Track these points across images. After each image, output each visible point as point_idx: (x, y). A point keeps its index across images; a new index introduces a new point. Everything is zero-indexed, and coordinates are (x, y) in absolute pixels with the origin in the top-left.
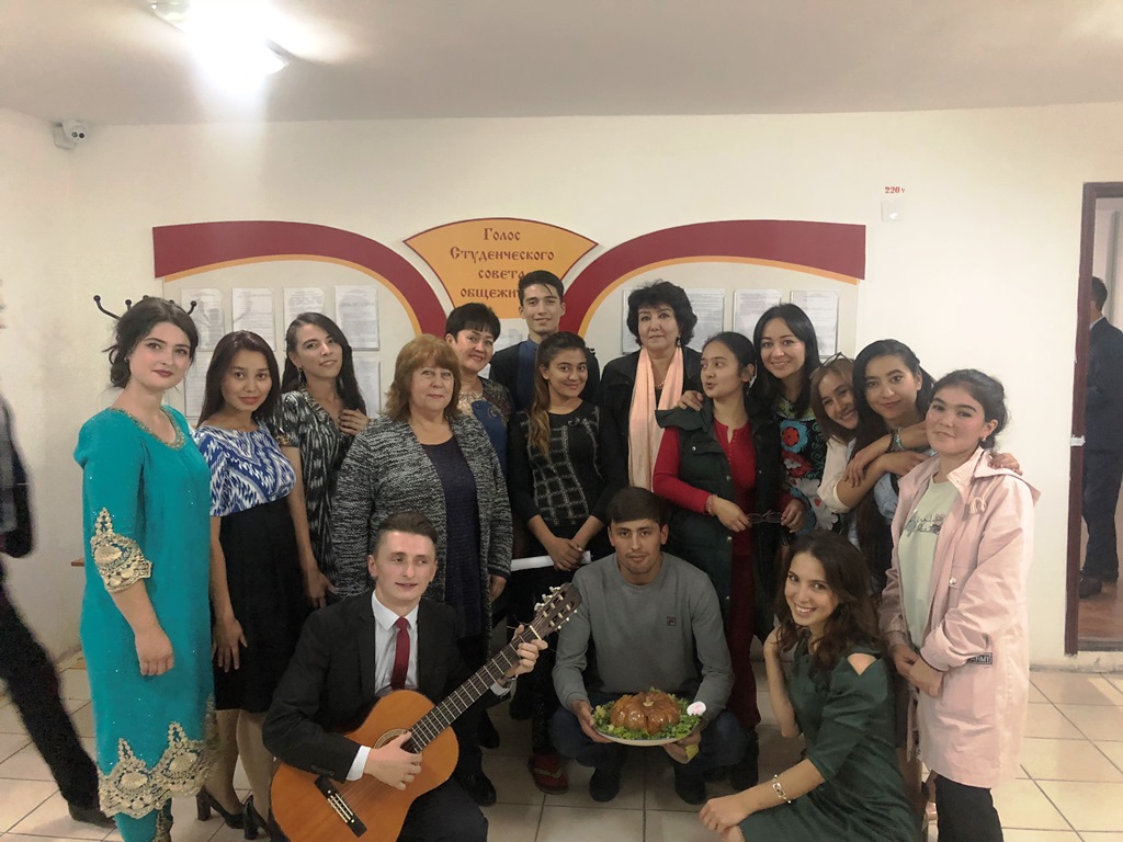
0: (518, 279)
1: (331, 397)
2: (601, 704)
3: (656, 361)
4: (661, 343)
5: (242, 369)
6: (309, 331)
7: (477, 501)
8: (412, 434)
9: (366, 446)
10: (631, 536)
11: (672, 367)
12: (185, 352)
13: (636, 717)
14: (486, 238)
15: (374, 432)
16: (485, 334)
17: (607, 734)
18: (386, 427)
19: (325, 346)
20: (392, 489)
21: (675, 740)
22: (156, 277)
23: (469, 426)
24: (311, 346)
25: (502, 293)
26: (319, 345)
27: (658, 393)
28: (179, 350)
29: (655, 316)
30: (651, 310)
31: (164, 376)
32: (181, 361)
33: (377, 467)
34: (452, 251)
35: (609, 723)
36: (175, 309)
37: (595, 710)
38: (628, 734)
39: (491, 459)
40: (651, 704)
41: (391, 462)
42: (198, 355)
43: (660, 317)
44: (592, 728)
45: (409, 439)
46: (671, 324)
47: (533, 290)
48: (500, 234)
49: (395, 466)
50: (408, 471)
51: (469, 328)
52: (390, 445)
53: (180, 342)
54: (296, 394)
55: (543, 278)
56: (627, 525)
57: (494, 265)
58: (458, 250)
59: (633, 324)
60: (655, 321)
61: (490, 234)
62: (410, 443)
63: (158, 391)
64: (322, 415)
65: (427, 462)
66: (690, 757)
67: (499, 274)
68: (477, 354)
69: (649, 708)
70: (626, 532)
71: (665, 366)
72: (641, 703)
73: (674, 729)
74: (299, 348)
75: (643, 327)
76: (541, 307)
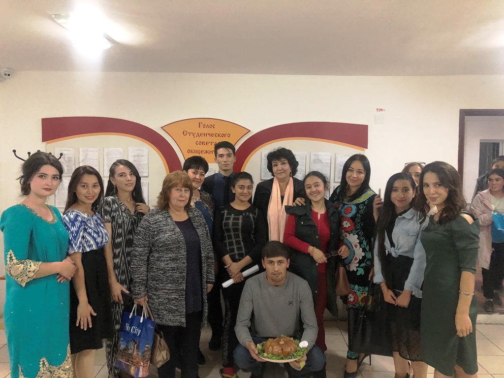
0: (214, 146)
1: (129, 200)
2: (259, 343)
3: (281, 184)
4: (284, 175)
5: (85, 183)
6: (121, 168)
7: (200, 248)
8: (170, 216)
9: (148, 222)
10: (274, 264)
11: (288, 187)
12: (57, 178)
13: (277, 349)
14: (199, 127)
15: (153, 215)
16: (201, 171)
17: (263, 357)
18: (158, 213)
19: (129, 176)
20: (161, 242)
21: (295, 359)
22: (43, 142)
23: (196, 213)
24: (122, 175)
25: (207, 152)
26: (126, 176)
27: (282, 198)
28: (54, 177)
29: (279, 164)
30: (278, 162)
31: (47, 191)
32: (55, 182)
33: (154, 232)
34: (183, 133)
35: (264, 352)
36: (51, 157)
37: (257, 346)
38: (274, 357)
39: (206, 228)
40: (283, 343)
41: (160, 229)
42: (63, 179)
43: (282, 164)
44: (256, 355)
45: (169, 219)
46: (287, 167)
47: (221, 151)
48: (206, 125)
49: (163, 231)
50: (169, 234)
51: (193, 168)
52: (160, 221)
53: (55, 174)
54: (112, 197)
55: (226, 145)
56: (272, 259)
57: (203, 139)
58: (186, 132)
59: (270, 168)
60: (280, 166)
61: (201, 125)
62: (169, 221)
63: (44, 197)
64: (123, 207)
65: (178, 230)
66: (302, 367)
67: (205, 143)
68: (196, 180)
69: (282, 344)
70: (272, 262)
71: (285, 186)
72: (278, 342)
73: (295, 355)
74: (116, 176)
75: (275, 169)
76: (225, 158)
